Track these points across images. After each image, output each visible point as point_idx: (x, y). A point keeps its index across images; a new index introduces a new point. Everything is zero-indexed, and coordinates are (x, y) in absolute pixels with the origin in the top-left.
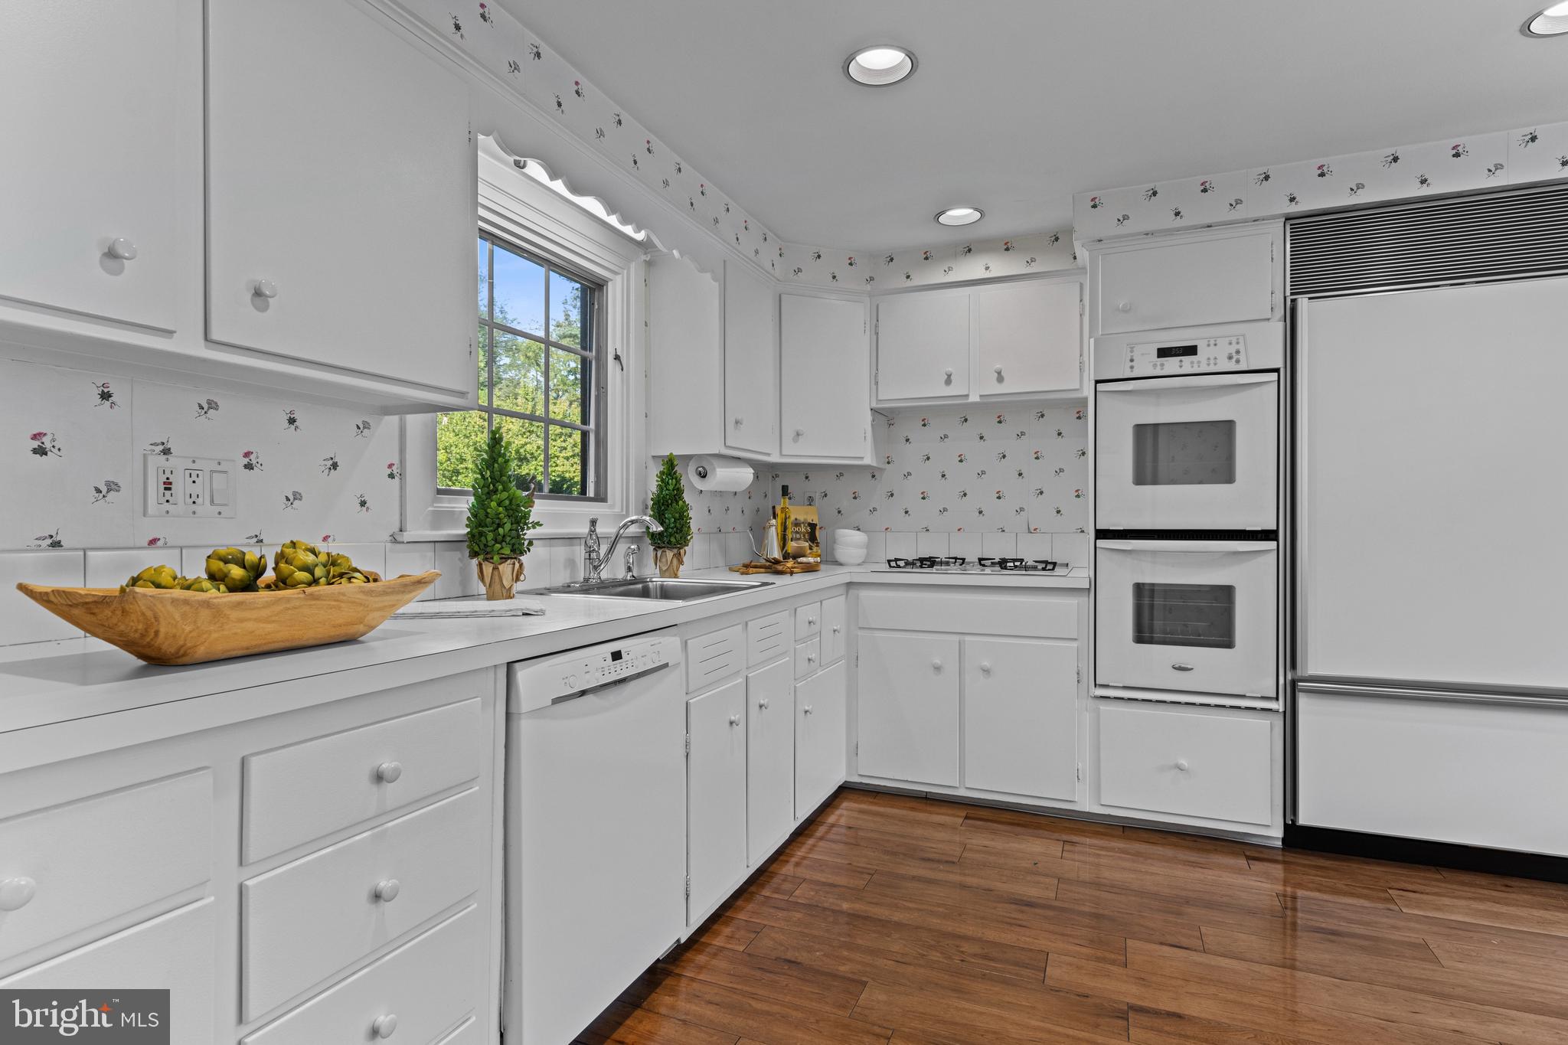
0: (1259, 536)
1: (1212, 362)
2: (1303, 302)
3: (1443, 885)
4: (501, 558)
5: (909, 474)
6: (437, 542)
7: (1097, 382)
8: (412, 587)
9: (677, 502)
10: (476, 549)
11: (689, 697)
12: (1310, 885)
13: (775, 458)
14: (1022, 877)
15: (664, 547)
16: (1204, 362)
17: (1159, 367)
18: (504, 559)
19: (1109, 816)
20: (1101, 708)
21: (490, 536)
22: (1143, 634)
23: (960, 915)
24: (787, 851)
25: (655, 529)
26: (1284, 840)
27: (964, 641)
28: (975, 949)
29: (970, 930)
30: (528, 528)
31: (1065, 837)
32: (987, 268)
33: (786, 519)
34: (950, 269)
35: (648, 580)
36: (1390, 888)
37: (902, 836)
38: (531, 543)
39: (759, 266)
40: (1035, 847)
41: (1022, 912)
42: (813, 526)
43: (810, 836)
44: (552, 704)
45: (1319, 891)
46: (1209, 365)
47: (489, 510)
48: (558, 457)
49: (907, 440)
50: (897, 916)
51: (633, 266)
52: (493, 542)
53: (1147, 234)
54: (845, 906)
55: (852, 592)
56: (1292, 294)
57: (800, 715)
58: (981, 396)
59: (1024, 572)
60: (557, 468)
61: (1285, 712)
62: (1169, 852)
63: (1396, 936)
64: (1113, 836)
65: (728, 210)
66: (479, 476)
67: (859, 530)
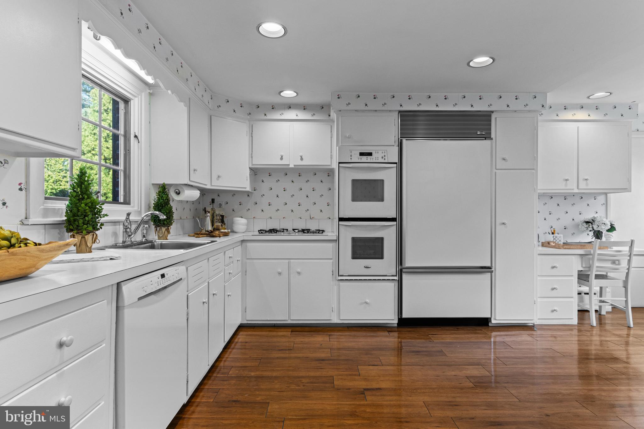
0: (391, 220)
1: (377, 159)
2: (404, 141)
3: (442, 331)
4: (87, 232)
5: (263, 195)
6: (46, 224)
7: (339, 163)
8: (63, 248)
9: (167, 205)
10: (71, 227)
11: (189, 292)
12: (408, 337)
13: (209, 187)
14: (317, 350)
15: (161, 226)
16: (374, 158)
17: (360, 159)
18: (88, 233)
19: (343, 323)
20: (341, 284)
21: (81, 221)
22: (355, 256)
23: (298, 369)
24: (222, 356)
25: (162, 218)
26: (398, 324)
27: (290, 262)
28: (307, 380)
29: (304, 374)
30: (101, 217)
31: (329, 334)
32: (297, 115)
33: (213, 213)
34: (282, 114)
35: (154, 241)
36: (429, 335)
37: (269, 342)
38: (102, 224)
39: (203, 102)
40: (319, 339)
41: (321, 363)
42: (223, 216)
43: (229, 348)
44: (138, 300)
45: (411, 339)
46: (376, 160)
47: (80, 208)
48: (61, 181)
49: (263, 181)
50: (275, 374)
51: (143, 94)
52: (83, 224)
53: (356, 111)
54: (253, 374)
55: (244, 244)
56: (401, 138)
57: (226, 297)
58: (294, 165)
59: (312, 234)
60: (61, 187)
61: (398, 280)
62: (364, 334)
63: (434, 349)
64: (345, 331)
65: (191, 76)
66: (72, 191)
67: (242, 218)
